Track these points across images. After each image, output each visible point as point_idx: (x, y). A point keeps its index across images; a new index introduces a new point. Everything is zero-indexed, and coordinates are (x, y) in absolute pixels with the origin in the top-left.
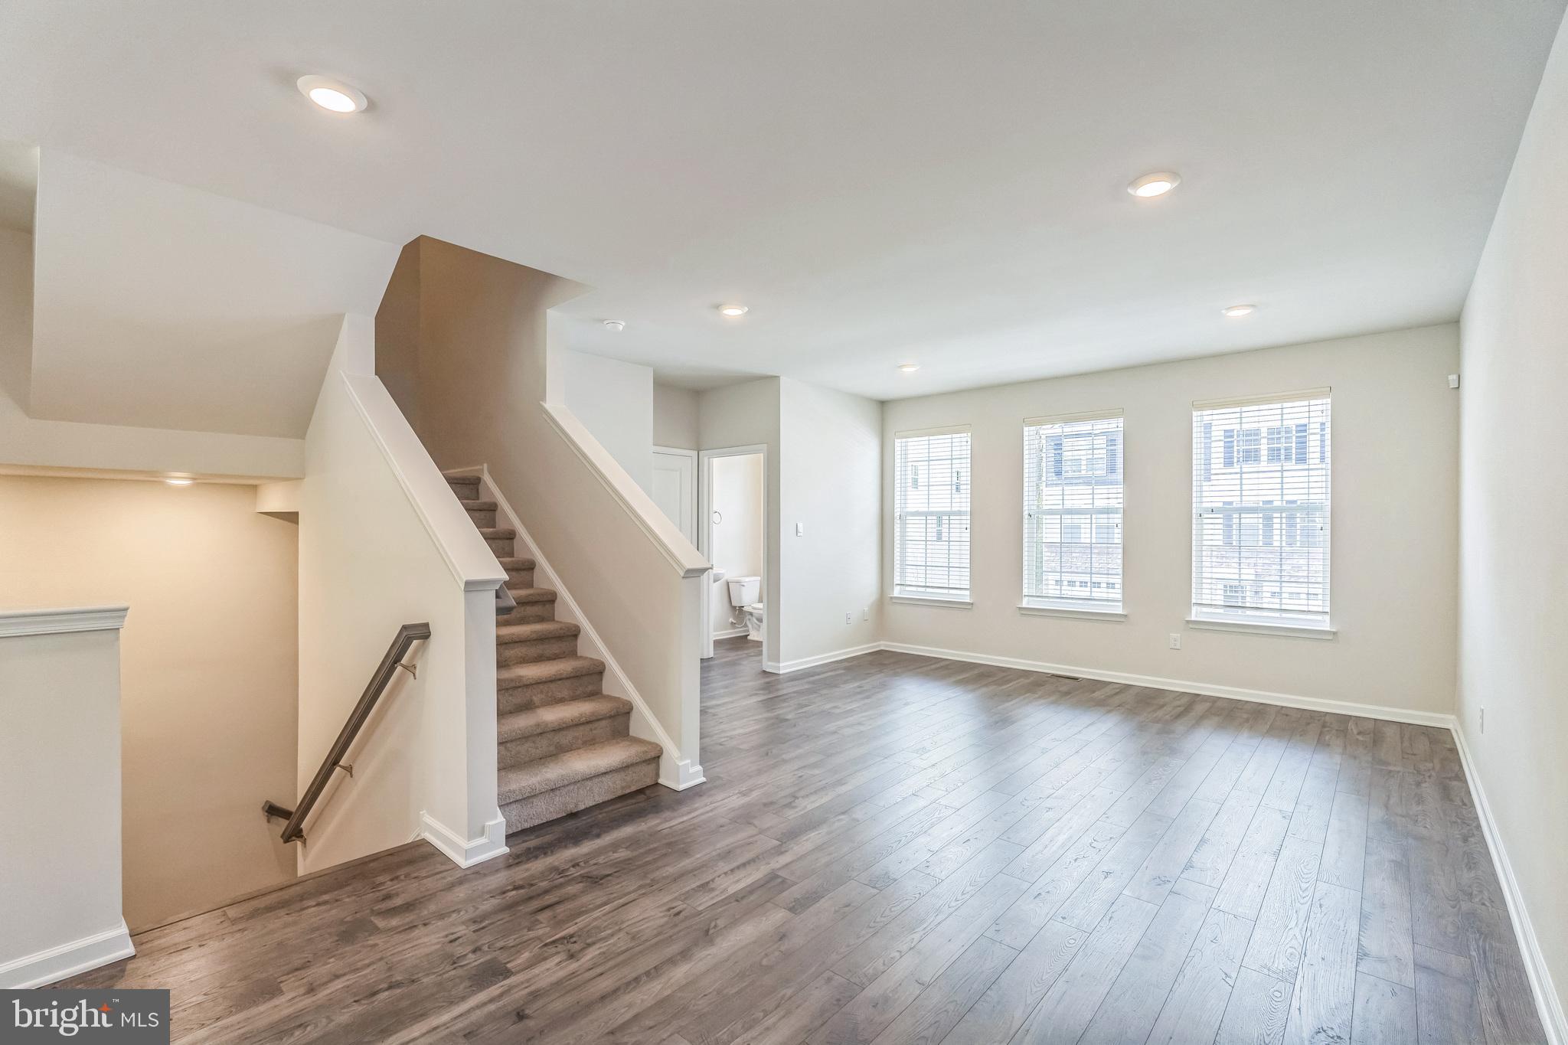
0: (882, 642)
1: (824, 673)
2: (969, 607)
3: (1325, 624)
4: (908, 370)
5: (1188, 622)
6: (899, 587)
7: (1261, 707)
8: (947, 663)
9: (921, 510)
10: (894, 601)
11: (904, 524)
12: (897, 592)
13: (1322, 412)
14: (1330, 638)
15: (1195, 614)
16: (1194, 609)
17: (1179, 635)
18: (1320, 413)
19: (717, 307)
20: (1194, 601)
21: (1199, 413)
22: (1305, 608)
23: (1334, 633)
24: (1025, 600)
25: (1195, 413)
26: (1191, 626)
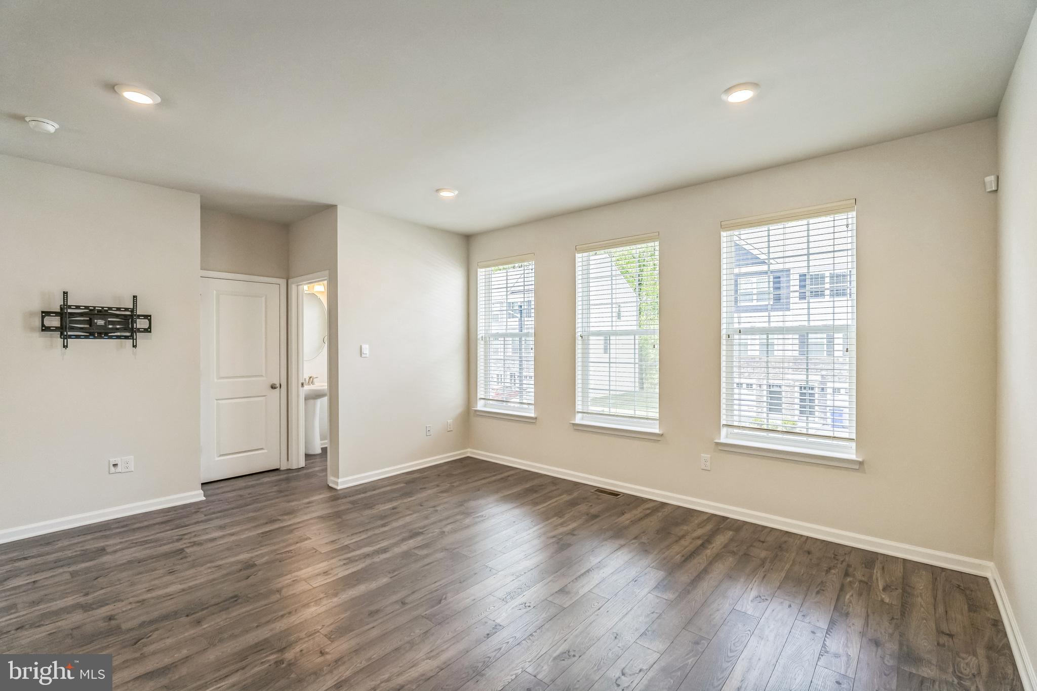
0: (469, 450)
1: (385, 487)
2: (534, 421)
3: (850, 453)
4: (445, 194)
5: (717, 444)
6: (483, 401)
7: (785, 538)
8: (517, 471)
9: (500, 332)
10: (478, 413)
11: (487, 344)
12: (480, 406)
13: (847, 226)
14: (857, 467)
15: (724, 437)
16: (724, 431)
17: (709, 456)
18: (845, 228)
19: (112, 87)
20: (723, 422)
21: (729, 233)
22: (831, 434)
23: (861, 463)
24: (579, 416)
25: (724, 234)
26: (720, 448)
